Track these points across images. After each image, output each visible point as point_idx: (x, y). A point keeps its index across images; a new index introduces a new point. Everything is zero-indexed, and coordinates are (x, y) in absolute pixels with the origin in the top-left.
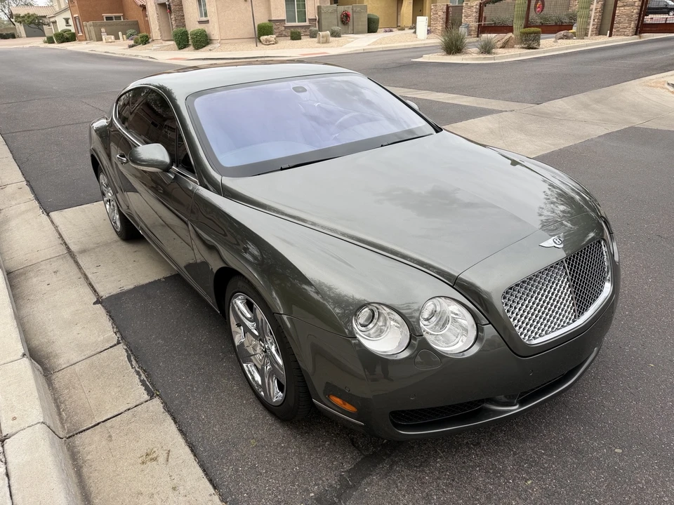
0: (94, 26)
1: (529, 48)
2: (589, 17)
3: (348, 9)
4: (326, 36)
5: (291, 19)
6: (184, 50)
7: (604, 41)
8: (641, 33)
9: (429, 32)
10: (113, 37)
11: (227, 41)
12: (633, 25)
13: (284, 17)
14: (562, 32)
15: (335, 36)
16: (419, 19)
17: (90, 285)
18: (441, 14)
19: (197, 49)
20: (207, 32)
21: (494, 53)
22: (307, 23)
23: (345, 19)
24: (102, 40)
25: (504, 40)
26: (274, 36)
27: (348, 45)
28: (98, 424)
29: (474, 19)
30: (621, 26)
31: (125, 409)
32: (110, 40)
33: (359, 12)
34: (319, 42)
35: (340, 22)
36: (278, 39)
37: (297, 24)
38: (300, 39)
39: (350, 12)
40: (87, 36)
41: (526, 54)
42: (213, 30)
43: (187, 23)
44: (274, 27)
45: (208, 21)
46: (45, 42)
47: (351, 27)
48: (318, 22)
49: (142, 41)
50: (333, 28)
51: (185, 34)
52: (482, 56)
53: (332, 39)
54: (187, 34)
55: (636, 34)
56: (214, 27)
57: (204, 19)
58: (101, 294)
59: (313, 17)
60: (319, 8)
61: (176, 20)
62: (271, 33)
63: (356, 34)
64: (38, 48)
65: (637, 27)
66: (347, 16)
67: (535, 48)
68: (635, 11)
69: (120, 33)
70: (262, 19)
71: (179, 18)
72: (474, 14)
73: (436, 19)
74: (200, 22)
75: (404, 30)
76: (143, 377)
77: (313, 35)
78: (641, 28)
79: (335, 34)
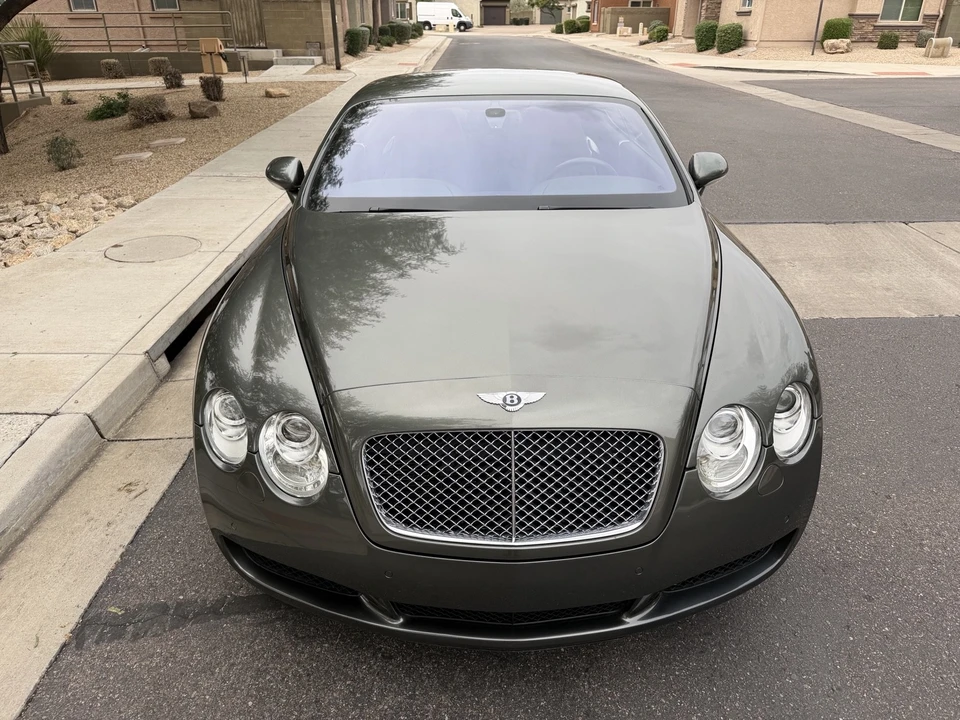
0: (613, 13)
4: (945, 46)
5: (890, 12)
6: (704, 52)
10: (630, 29)
11: (770, 44)
13: (878, 9)
19: (721, 53)
20: (744, 29)
22: (919, 22)
24: (615, 33)
26: (848, 40)
32: (625, 34)
34: (926, 55)
36: (854, 45)
37: (899, 22)
38: (895, 47)
40: (601, 26)
42: (753, 27)
43: (722, 15)
44: (855, 24)
45: (750, 12)
46: (553, 32)
48: (941, 20)
49: (658, 37)
51: (713, 29)
54: (715, 31)
56: (755, 22)
57: (746, 9)
59: (935, 13)
61: (707, 9)
62: (845, 36)
64: (541, 38)
69: (641, 25)
70: (836, 11)
71: (713, 6)
74: (740, 14)
77: (921, 43)
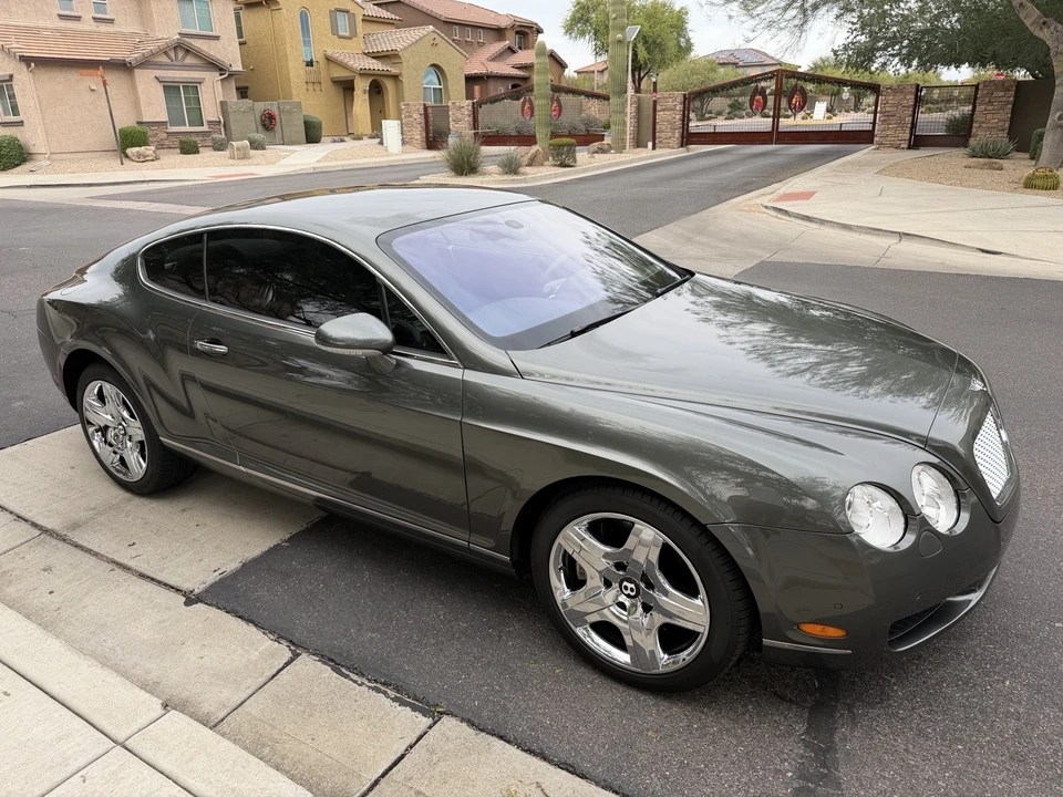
1: (563, 165)
2: (624, 123)
3: (273, 107)
4: (244, 148)
5: (176, 119)
7: (646, 155)
8: (687, 144)
9: (404, 142)
11: (62, 156)
12: (677, 134)
13: (164, 117)
14: (596, 144)
15: (256, 148)
16: (386, 124)
17: (142, 576)
18: (418, 117)
19: (3, 170)
20: (22, 142)
21: (523, 174)
22: (205, 128)
23: (268, 122)
25: (529, 155)
26: (152, 148)
27: (283, 162)
28: (376, 782)
29: (467, 125)
30: (663, 135)
31: (404, 748)
33: (290, 112)
34: (232, 158)
35: (260, 127)
36: (158, 152)
37: (187, 128)
38: (198, 152)
39: (276, 113)
41: (563, 174)
42: (34, 138)
44: (149, 133)
45: (22, 122)
47: (278, 135)
48: (224, 126)
50: (251, 135)
52: (506, 177)
53: (253, 152)
55: (682, 146)
56: (35, 133)
57: (12, 118)
58: (186, 586)
59: (216, 119)
60: (223, 104)
62: (145, 143)
63: (288, 144)
65: (682, 137)
66: (271, 117)
67: (572, 166)
68: (678, 117)
70: (126, 120)
72: (467, 119)
73: (410, 125)
74: (6, 125)
75: (361, 139)
76: (392, 694)
77: (219, 146)
78: (688, 138)
79: (256, 145)
